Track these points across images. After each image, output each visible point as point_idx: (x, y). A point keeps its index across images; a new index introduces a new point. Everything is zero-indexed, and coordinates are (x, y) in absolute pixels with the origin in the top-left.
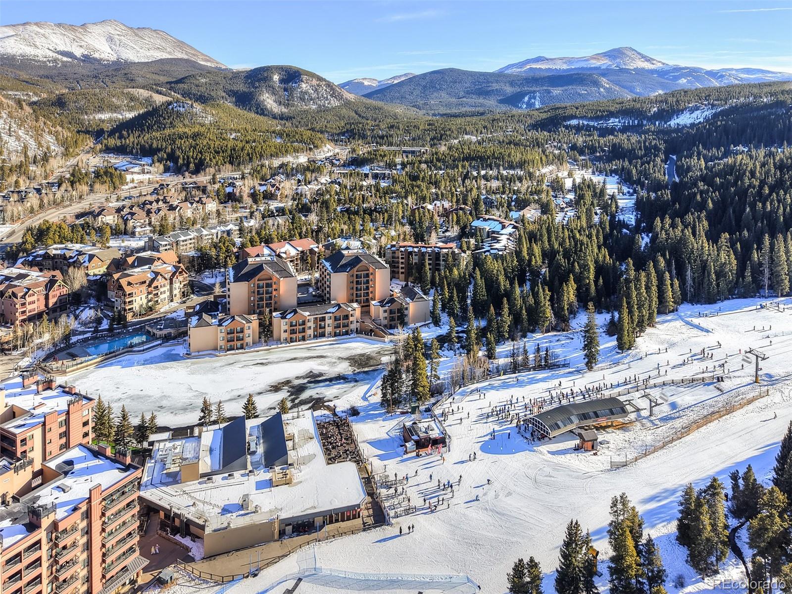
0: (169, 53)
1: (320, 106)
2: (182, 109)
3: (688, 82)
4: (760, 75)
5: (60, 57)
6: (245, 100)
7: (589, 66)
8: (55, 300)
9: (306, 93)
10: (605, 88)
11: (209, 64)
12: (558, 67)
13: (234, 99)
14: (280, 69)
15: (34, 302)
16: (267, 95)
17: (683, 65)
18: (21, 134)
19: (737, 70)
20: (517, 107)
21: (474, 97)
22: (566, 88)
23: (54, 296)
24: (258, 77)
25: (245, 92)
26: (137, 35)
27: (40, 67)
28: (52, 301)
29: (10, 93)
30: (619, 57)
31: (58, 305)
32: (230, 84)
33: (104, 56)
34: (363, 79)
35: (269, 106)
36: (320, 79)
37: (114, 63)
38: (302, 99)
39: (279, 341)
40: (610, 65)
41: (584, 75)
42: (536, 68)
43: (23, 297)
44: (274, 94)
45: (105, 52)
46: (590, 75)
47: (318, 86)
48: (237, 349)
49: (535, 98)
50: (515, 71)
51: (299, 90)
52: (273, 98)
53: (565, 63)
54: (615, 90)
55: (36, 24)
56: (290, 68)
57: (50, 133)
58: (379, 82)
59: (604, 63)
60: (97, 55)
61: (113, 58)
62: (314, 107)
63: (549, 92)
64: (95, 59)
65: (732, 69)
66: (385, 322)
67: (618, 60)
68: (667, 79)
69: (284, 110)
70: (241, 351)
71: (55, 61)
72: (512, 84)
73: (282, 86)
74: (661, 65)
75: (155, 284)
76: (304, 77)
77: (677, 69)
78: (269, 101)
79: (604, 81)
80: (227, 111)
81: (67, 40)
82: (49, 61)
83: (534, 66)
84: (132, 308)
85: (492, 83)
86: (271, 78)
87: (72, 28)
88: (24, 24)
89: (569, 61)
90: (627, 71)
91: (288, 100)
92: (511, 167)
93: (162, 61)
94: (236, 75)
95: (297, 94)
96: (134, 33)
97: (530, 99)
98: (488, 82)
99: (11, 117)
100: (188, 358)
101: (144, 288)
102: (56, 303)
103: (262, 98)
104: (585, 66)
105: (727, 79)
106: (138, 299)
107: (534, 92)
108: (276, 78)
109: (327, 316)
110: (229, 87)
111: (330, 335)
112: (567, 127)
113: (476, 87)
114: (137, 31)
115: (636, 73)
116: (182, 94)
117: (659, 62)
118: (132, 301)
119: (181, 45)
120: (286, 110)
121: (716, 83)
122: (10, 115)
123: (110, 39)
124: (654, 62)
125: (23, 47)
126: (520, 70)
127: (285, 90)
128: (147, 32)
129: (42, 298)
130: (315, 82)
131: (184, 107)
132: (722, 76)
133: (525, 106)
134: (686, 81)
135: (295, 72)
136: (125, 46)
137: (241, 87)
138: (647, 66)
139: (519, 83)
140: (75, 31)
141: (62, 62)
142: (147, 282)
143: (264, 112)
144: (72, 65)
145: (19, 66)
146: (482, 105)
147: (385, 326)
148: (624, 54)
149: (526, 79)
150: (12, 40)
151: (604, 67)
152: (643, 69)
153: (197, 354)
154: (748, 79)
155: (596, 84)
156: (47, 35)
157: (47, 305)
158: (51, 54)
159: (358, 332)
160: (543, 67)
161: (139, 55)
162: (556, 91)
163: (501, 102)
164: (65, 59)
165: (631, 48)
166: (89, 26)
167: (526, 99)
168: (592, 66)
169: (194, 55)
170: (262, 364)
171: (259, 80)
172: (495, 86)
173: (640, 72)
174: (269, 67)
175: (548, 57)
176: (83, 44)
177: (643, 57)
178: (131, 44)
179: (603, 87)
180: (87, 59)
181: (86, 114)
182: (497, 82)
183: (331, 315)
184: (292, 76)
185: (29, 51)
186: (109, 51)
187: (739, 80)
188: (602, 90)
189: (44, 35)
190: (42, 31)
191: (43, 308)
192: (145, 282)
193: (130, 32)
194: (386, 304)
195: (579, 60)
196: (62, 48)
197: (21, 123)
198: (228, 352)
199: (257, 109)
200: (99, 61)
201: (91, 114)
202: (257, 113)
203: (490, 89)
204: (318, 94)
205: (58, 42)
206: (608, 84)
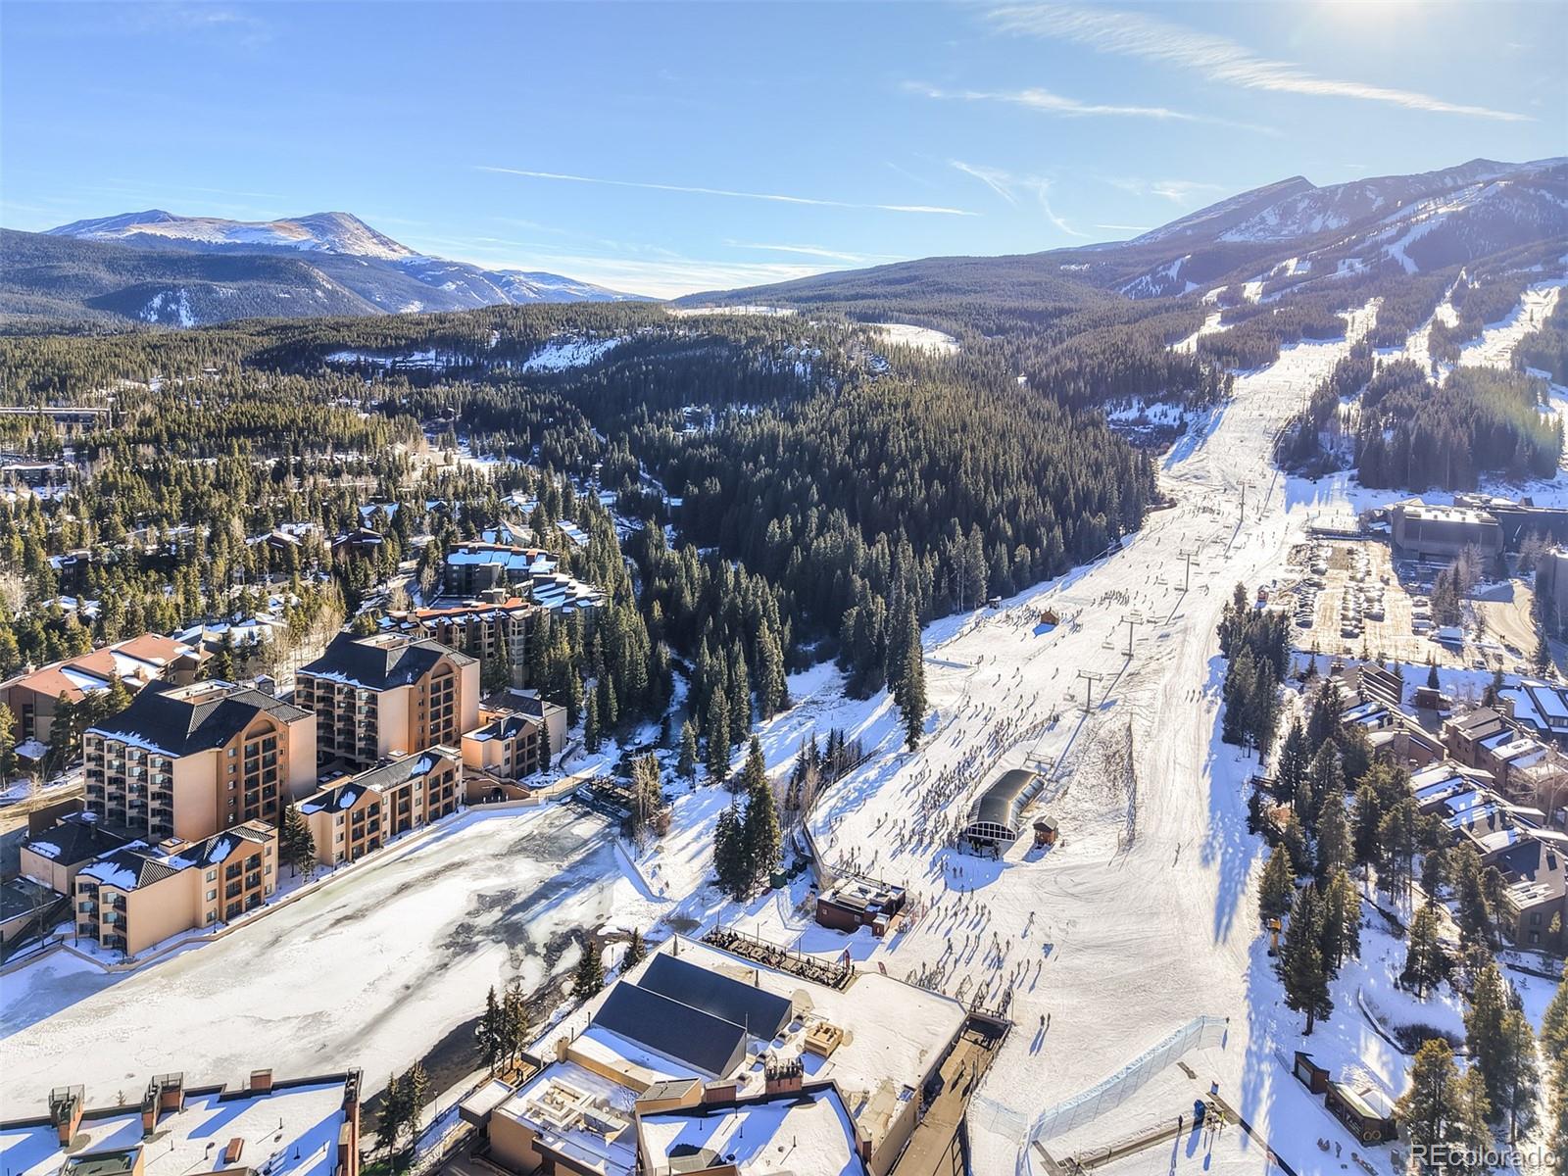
3: (458, 288)
4: (560, 287)
7: (272, 242)
10: (325, 291)
12: (205, 238)
17: (447, 258)
19: (527, 275)
20: (137, 317)
21: (16, 288)
22: (246, 284)
30: (332, 231)
39: (326, 864)
40: (317, 245)
41: (279, 260)
42: (155, 236)
46: (293, 262)
48: (247, 909)
49: (177, 301)
50: (101, 235)
53: (220, 230)
54: (344, 296)
59: (302, 238)
63: (209, 291)
65: (519, 273)
66: (511, 767)
67: (330, 237)
68: (422, 280)
70: (259, 910)
72: (112, 265)
74: (408, 255)
77: (438, 264)
79: (319, 275)
83: (149, 230)
85: (59, 259)
89: (231, 228)
90: (351, 259)
92: (339, 447)
97: (166, 302)
98: (49, 258)
100: (133, 971)
104: (266, 242)
105: (518, 289)
107: (175, 288)
111: (423, 821)
112: (336, 367)
113: (18, 266)
115: (370, 266)
117: (405, 248)
121: (502, 297)
124: (396, 247)
126: (114, 236)
132: (509, 284)
133: (155, 317)
134: (454, 286)
138: (382, 252)
139: (129, 265)
146: (45, 310)
147: (509, 777)
148: (340, 225)
149: (145, 258)
151: (304, 248)
152: (378, 259)
154: (546, 292)
155: (306, 280)
159: (470, 800)
160: (172, 234)
162: (226, 290)
163: (93, 304)
165: (351, 216)
167: (157, 302)
168: (281, 243)
170: (347, 918)
172: (70, 268)
173: (376, 262)
175: (175, 213)
177: (375, 235)
179: (321, 287)
182: (71, 257)
183: (421, 779)
187: (534, 292)
188: (319, 293)
194: (506, 731)
195: (251, 228)
198: (233, 923)
203: (56, 273)
206: (328, 282)
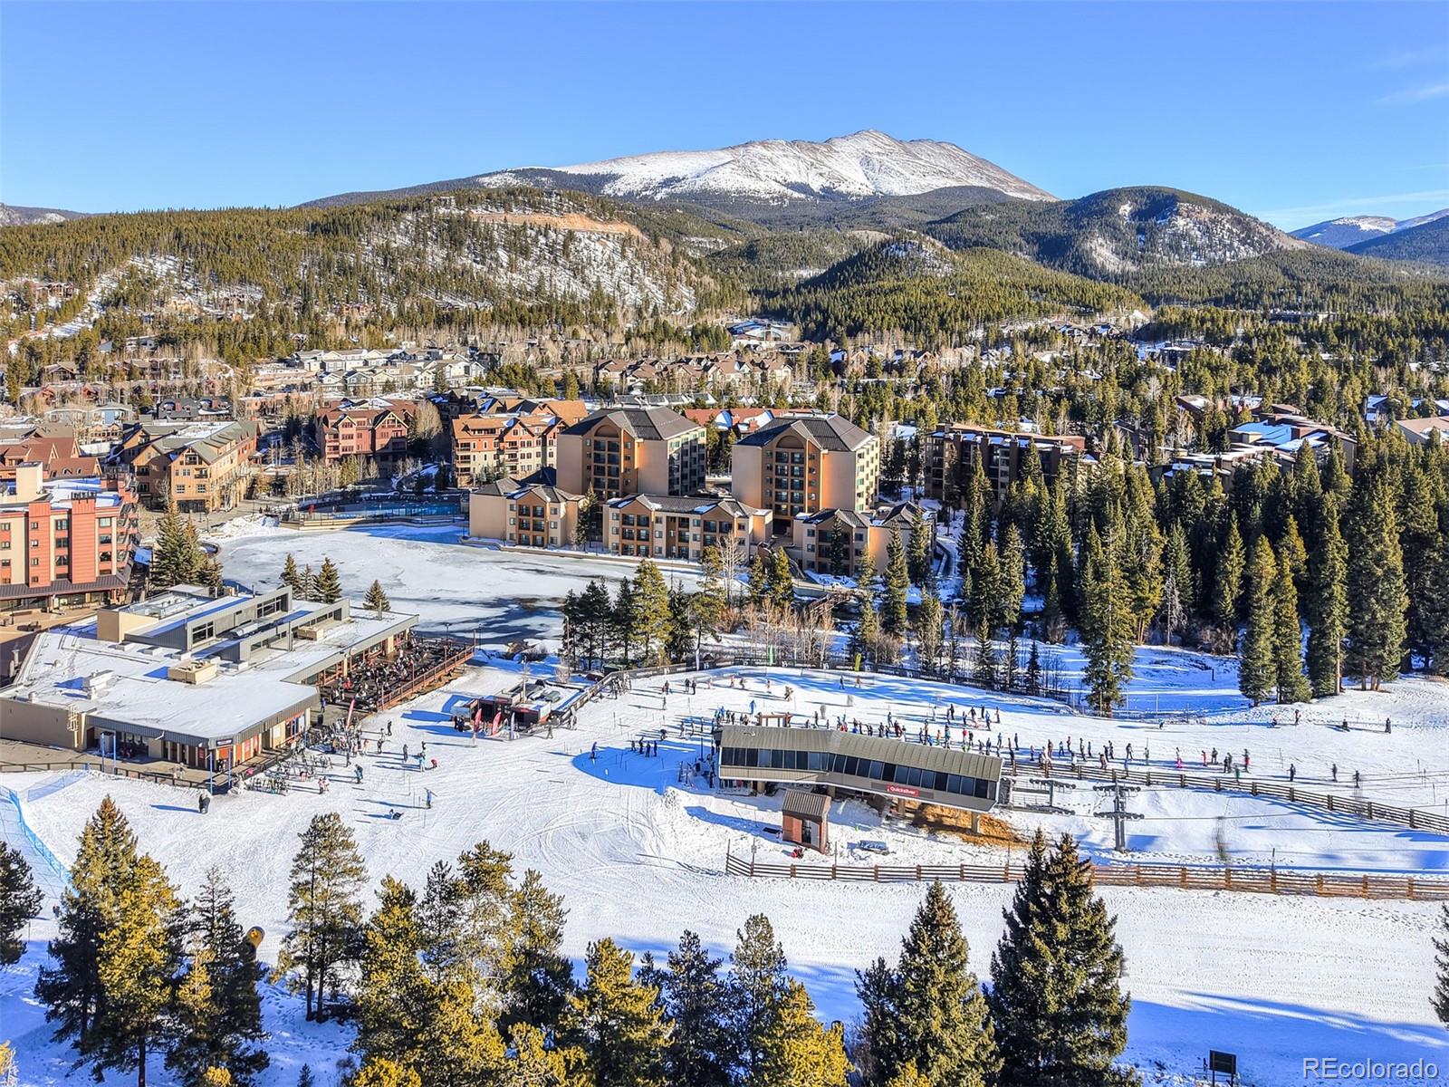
0: (958, 179)
1: (1212, 262)
2: (902, 254)
5: (789, 192)
6: (1054, 249)
8: (386, 441)
9: (1184, 236)
11: (1027, 196)
13: (1036, 249)
14: (1134, 192)
15: (351, 437)
16: (1100, 240)
18: (647, 282)
23: (383, 435)
24: (1093, 210)
25: (1058, 236)
26: (908, 152)
27: (759, 208)
28: (381, 443)
29: (693, 239)
31: (390, 450)
32: (1035, 222)
33: (854, 189)
34: (1359, 218)
35: (1099, 260)
36: (1219, 208)
37: (868, 198)
38: (1175, 248)
39: (605, 549)
43: (335, 426)
44: (1115, 238)
45: (856, 181)
47: (1213, 221)
48: (534, 545)
51: (1169, 231)
52: (1113, 246)
55: (762, 144)
56: (1159, 190)
57: (689, 283)
58: (1398, 224)
60: (843, 188)
61: (867, 191)
62: (1199, 263)
64: (840, 194)
66: (812, 556)
69: (1131, 267)
71: (781, 198)
73: (1135, 223)
75: (509, 437)
76: (1184, 206)
78: (1102, 252)
80: (997, 262)
81: (802, 165)
82: (773, 199)
84: (468, 469)
86: (1115, 210)
87: (811, 146)
88: (746, 145)
91: (1142, 250)
93: (939, 193)
94: (1051, 208)
95: (1165, 238)
96: (905, 149)
99: (638, 258)
101: (491, 440)
102: (387, 447)
103: (1088, 246)
106: (480, 456)
108: (1126, 209)
109: (692, 518)
110: (1032, 228)
111: (696, 556)
114: (908, 145)
116: (945, 241)
118: (469, 457)
119: (980, 164)
120: (1133, 269)
122: (637, 254)
123: (866, 161)
125: (740, 178)
127: (1140, 231)
128: (925, 147)
129: (367, 435)
130: (1206, 215)
131: (906, 250)
135: (1168, 197)
136: (888, 171)
137: (1054, 227)
140: (814, 150)
141: (791, 199)
142: (498, 432)
143: (1087, 270)
144: (803, 203)
145: (733, 207)
147: (811, 565)
150: (728, 169)
153: (476, 540)
156: (775, 160)
157: (373, 445)
158: (778, 188)
161: (908, 185)
164: (796, 195)
166: (837, 142)
169: (1002, 182)
170: (538, 571)
171: (1090, 215)
174: (1117, 190)
176: (825, 170)
178: (897, 168)
180: (828, 193)
181: (782, 268)
183: (699, 517)
184: (1158, 205)
185: (748, 184)
186: (864, 180)
189: (770, 160)
190: (768, 154)
191: (367, 448)
192: (493, 431)
193: (897, 149)
194: (815, 517)
196: (794, 178)
197: (650, 267)
199: (1075, 265)
200: (844, 196)
201: (788, 269)
202: (1075, 272)
204: (1210, 239)
205: (789, 169)
